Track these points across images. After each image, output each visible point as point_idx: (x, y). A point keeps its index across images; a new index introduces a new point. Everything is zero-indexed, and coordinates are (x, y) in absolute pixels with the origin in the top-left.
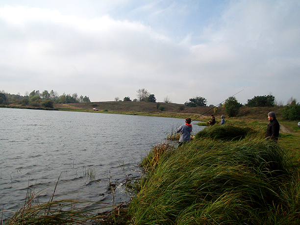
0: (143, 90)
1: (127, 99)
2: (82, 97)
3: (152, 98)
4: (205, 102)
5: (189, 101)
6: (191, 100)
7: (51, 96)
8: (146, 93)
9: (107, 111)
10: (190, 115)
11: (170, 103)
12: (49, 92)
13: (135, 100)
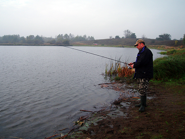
0: (128, 31)
1: (117, 37)
2: (89, 37)
3: (133, 35)
4: (170, 37)
5: (158, 37)
6: (160, 36)
7: (70, 37)
8: (130, 32)
9: (103, 45)
10: (158, 46)
11: (146, 39)
12: (68, 35)
13: (123, 37)
